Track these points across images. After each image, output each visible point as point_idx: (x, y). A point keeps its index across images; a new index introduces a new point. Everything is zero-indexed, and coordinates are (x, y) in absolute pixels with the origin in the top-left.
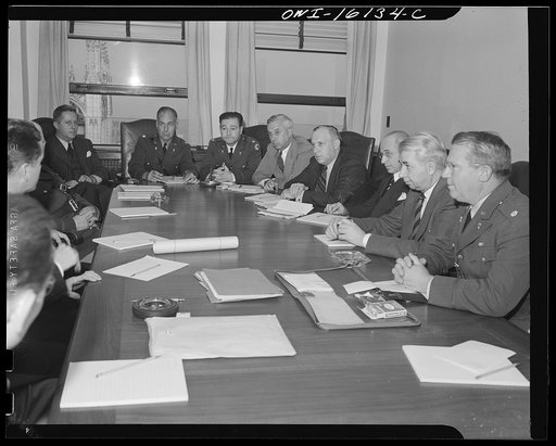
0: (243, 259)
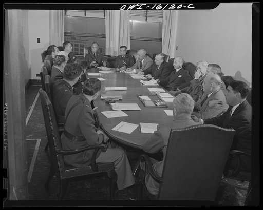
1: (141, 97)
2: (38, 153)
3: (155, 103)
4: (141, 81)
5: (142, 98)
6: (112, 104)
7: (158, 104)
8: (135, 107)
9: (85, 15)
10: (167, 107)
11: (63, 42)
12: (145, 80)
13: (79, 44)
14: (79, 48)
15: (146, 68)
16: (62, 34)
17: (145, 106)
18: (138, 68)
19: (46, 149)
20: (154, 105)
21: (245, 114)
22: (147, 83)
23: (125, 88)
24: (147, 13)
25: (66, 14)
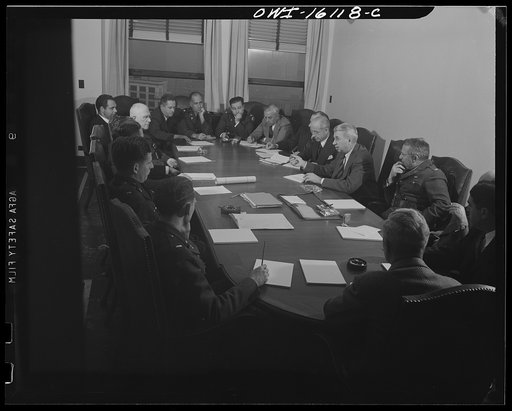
0: (258, 188)
1: (285, 198)
3: (317, 210)
6: (236, 216)
7: (325, 213)
8: (279, 222)
9: (167, 38)
16: (125, 72)
17: (301, 218)
20: (318, 216)
23: (253, 178)
24: (278, 36)
25: (131, 34)
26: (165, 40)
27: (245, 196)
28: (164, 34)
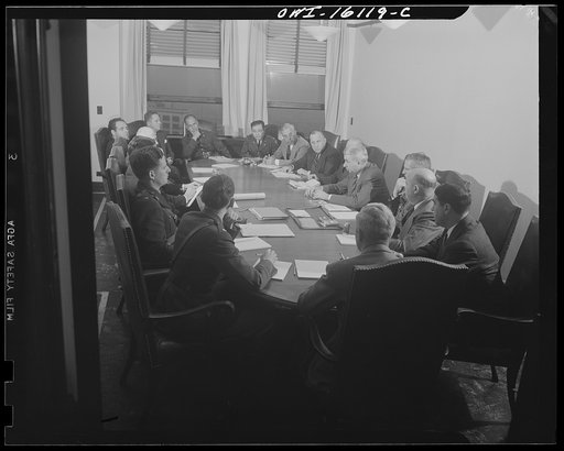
0: (266, 203)
1: (292, 212)
2: (105, 319)
3: (319, 221)
4: (292, 183)
5: (296, 213)
6: (241, 226)
7: (325, 224)
8: (283, 230)
9: (185, 63)
10: (342, 229)
11: (145, 112)
12: (297, 180)
13: (171, 115)
14: (171, 122)
15: (298, 158)
16: (143, 98)
17: (300, 228)
18: (282, 158)
19: (119, 312)
20: (317, 227)
21: (468, 239)
22: (302, 186)
23: (263, 195)
24: (297, 59)
25: (148, 61)
26: (182, 64)
27: (253, 210)
28: (182, 59)
